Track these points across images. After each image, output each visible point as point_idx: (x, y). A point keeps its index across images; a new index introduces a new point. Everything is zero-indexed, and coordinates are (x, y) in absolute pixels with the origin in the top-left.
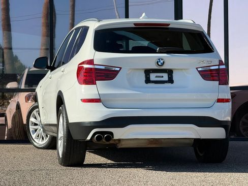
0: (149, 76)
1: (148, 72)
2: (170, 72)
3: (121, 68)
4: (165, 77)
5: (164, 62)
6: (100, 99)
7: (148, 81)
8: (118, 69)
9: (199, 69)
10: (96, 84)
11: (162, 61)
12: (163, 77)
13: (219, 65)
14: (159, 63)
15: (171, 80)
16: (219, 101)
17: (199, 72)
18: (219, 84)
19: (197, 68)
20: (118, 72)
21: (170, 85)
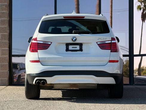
0: (68, 47)
1: (67, 45)
2: (81, 45)
3: (51, 43)
4: (78, 47)
6: (39, 60)
7: (67, 50)
8: (50, 43)
9: (98, 43)
10: (37, 52)
11: (75, 39)
12: (76, 47)
13: (111, 41)
14: (74, 40)
15: (81, 50)
16: (110, 61)
18: (111, 52)
19: (97, 43)
20: (50, 45)
21: (80, 52)
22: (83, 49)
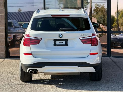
0: (56, 43)
1: (55, 40)
2: (66, 40)
3: (42, 39)
4: (64, 43)
5: (62, 36)
6: (31, 54)
7: (55, 45)
8: (41, 39)
10: (30, 46)
11: (61, 36)
12: (63, 43)
13: (92, 36)
15: (66, 44)
16: (91, 54)
17: (81, 40)
19: (80, 38)
21: (66, 46)
22: (68, 44)
